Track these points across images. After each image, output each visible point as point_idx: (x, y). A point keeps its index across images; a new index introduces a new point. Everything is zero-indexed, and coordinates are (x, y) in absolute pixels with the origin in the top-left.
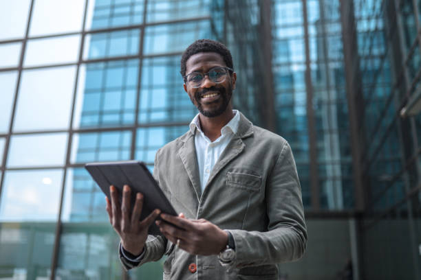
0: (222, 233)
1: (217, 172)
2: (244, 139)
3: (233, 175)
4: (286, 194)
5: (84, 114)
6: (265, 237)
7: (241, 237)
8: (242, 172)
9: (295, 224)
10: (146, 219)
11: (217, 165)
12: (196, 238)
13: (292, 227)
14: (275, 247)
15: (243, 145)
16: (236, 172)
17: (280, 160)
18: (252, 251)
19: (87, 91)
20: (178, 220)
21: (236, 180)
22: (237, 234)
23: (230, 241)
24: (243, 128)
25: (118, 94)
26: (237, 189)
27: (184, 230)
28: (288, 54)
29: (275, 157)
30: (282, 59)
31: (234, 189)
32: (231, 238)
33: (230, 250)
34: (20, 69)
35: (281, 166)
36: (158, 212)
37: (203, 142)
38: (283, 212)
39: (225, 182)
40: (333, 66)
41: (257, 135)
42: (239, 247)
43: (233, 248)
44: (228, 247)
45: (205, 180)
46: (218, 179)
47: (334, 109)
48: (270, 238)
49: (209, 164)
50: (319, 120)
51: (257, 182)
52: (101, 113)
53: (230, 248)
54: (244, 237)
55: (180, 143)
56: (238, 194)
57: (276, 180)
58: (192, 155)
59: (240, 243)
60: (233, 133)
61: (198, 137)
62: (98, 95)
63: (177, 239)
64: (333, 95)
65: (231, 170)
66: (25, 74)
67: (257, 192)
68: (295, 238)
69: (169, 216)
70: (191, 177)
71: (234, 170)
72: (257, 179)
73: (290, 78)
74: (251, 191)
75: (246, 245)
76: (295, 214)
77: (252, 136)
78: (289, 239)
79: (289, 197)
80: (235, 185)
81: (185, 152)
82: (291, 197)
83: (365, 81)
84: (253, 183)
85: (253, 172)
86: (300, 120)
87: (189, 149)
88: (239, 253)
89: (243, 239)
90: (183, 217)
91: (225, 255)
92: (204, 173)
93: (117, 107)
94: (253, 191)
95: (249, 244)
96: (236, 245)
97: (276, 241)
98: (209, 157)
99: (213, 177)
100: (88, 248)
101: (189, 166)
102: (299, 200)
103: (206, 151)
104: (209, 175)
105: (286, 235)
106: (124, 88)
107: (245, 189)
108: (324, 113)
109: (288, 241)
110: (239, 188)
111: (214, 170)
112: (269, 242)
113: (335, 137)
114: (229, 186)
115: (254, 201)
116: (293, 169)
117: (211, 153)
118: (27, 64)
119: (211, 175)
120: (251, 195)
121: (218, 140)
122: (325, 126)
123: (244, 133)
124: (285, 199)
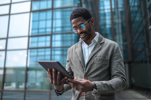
0: (91, 84)
1: (91, 58)
2: (101, 44)
3: (97, 58)
4: (118, 65)
5: (33, 29)
6: (109, 83)
7: (99, 84)
8: (100, 57)
9: (121, 76)
10: (62, 80)
11: (90, 54)
12: (81, 87)
13: (120, 78)
14: (113, 87)
15: (100, 46)
16: (98, 57)
17: (115, 51)
18: (104, 89)
19: (33, 21)
20: (74, 81)
21: (98, 60)
22: (97, 84)
23: (95, 86)
24: (100, 40)
25: (44, 22)
26: (98, 64)
27: (77, 84)
28: (104, 6)
29: (113, 50)
30: (101, 8)
31: (97, 64)
32: (95, 85)
33: (95, 90)
34: (9, 14)
35: (115, 54)
36: (66, 78)
37: (85, 46)
38: (116, 71)
39: (94, 62)
40: (120, 10)
41: (106, 42)
42: (99, 88)
43: (96, 89)
44: (94, 89)
45: (86, 61)
46: (91, 60)
47: (120, 25)
48: (111, 83)
49: (88, 54)
50: (115, 30)
51: (106, 61)
52: (38, 29)
53: (95, 89)
54: (100, 84)
55: (76, 46)
56: (99, 66)
57: (114, 59)
58: (81, 51)
59: (99, 87)
60: (96, 42)
61: (83, 44)
62: (37, 23)
63: (75, 87)
64: (120, 21)
65: (96, 57)
66: (11, 16)
67: (106, 65)
68: (121, 82)
69: (71, 79)
70: (81, 60)
71: (97, 57)
72: (106, 60)
73: (105, 15)
74: (104, 64)
75: (101, 87)
76: (121, 72)
77: (104, 43)
78: (119, 82)
79: (118, 66)
80: (98, 63)
81: (78, 50)
82: (120, 65)
83: (132, 15)
84: (104, 61)
85: (104, 57)
86: (108, 29)
87: (80, 49)
88: (99, 91)
89: (100, 85)
90: (76, 79)
91: (93, 92)
92: (86, 58)
93: (44, 26)
94: (105, 64)
95: (102, 87)
96: (97, 88)
97: (113, 84)
98: (87, 51)
99: (89, 59)
100: (36, 75)
101: (80, 55)
102: (123, 66)
103: (86, 49)
104: (88, 58)
105: (118, 81)
106: (46, 20)
107: (102, 64)
108: (116, 27)
109: (118, 83)
110: (99, 64)
111: (89, 57)
112: (111, 85)
113: (121, 36)
114: (95, 63)
115: (105, 68)
116: (120, 55)
117: (88, 50)
118: (12, 12)
119: (88, 59)
120: (104, 66)
121: (90, 45)
122: (117, 32)
123: (100, 42)
124: (117, 67)
